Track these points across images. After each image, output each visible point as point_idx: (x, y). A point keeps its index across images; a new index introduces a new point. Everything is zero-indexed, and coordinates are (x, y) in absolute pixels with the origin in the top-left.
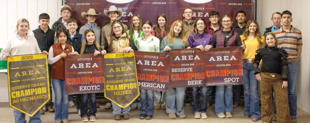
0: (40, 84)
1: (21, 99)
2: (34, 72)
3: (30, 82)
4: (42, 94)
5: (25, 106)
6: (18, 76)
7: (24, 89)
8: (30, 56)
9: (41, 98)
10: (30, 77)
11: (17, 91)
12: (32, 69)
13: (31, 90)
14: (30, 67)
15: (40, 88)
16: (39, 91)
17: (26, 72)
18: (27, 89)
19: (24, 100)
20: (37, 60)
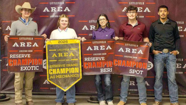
0: (74, 64)
1: (57, 76)
2: (69, 55)
3: (64, 63)
4: (75, 73)
5: (61, 82)
6: (55, 56)
7: (60, 68)
8: (65, 40)
9: (74, 77)
10: (65, 58)
11: (54, 69)
12: (67, 52)
13: (66, 69)
14: (66, 50)
15: (73, 68)
16: (73, 70)
17: (62, 54)
18: (63, 68)
19: (60, 77)
20: (72, 44)
